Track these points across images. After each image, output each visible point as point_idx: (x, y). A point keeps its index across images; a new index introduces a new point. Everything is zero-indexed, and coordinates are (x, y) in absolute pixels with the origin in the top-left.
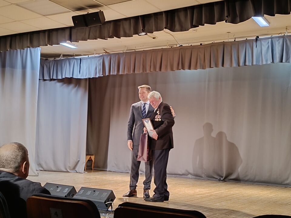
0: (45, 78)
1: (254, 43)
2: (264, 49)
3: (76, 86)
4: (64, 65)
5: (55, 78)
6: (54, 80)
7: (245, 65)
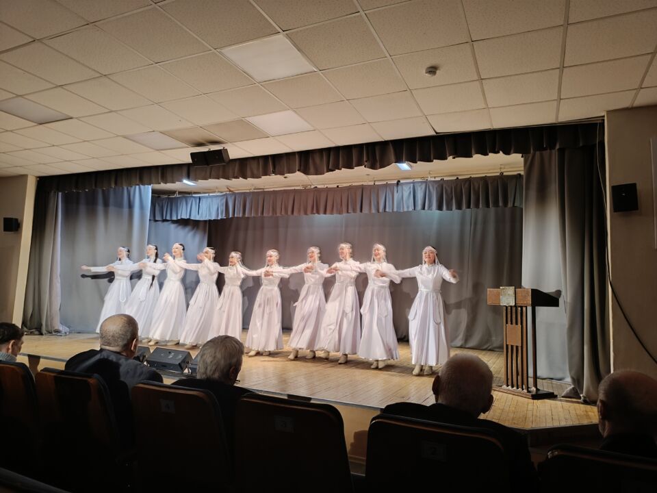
0: (157, 219)
1: (395, 188)
2: (406, 194)
3: (193, 228)
4: (180, 203)
5: (168, 218)
6: (168, 221)
7: (385, 211)
